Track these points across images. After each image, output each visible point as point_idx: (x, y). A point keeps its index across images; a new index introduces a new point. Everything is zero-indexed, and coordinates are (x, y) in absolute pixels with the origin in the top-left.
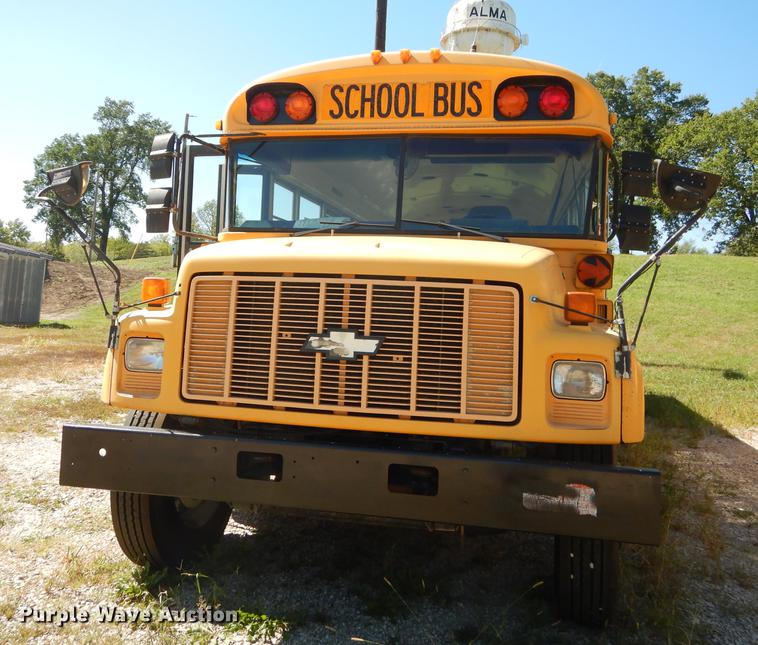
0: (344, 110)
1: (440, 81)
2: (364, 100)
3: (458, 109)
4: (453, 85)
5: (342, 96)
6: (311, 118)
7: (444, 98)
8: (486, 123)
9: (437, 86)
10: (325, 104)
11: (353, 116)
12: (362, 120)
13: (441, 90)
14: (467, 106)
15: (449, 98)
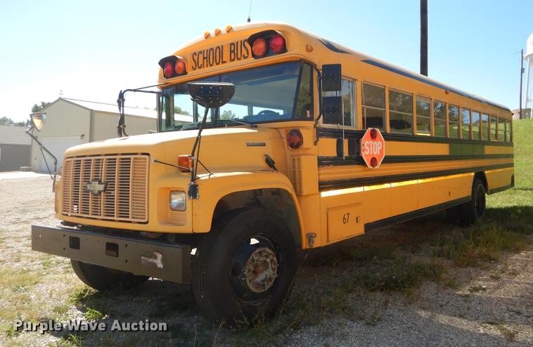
0: (197, 66)
1: (232, 42)
2: (204, 58)
3: (239, 56)
4: (237, 43)
5: (196, 58)
6: (185, 73)
7: (233, 51)
8: (250, 62)
9: (231, 44)
10: (190, 64)
11: (200, 68)
12: (204, 69)
13: (233, 46)
14: (243, 53)
15: (236, 51)
